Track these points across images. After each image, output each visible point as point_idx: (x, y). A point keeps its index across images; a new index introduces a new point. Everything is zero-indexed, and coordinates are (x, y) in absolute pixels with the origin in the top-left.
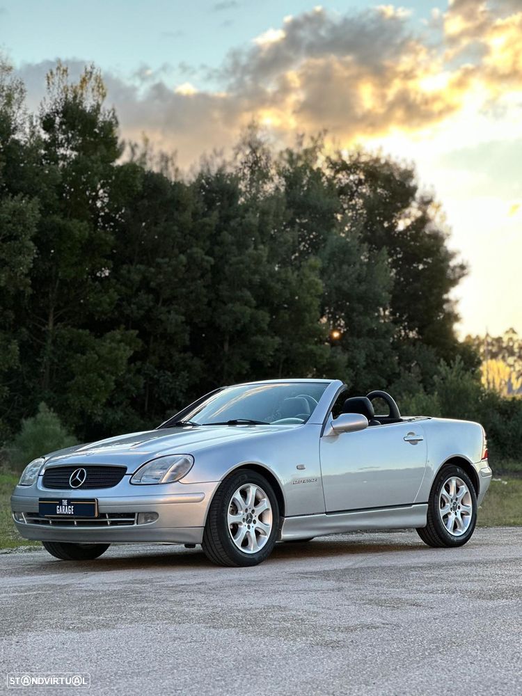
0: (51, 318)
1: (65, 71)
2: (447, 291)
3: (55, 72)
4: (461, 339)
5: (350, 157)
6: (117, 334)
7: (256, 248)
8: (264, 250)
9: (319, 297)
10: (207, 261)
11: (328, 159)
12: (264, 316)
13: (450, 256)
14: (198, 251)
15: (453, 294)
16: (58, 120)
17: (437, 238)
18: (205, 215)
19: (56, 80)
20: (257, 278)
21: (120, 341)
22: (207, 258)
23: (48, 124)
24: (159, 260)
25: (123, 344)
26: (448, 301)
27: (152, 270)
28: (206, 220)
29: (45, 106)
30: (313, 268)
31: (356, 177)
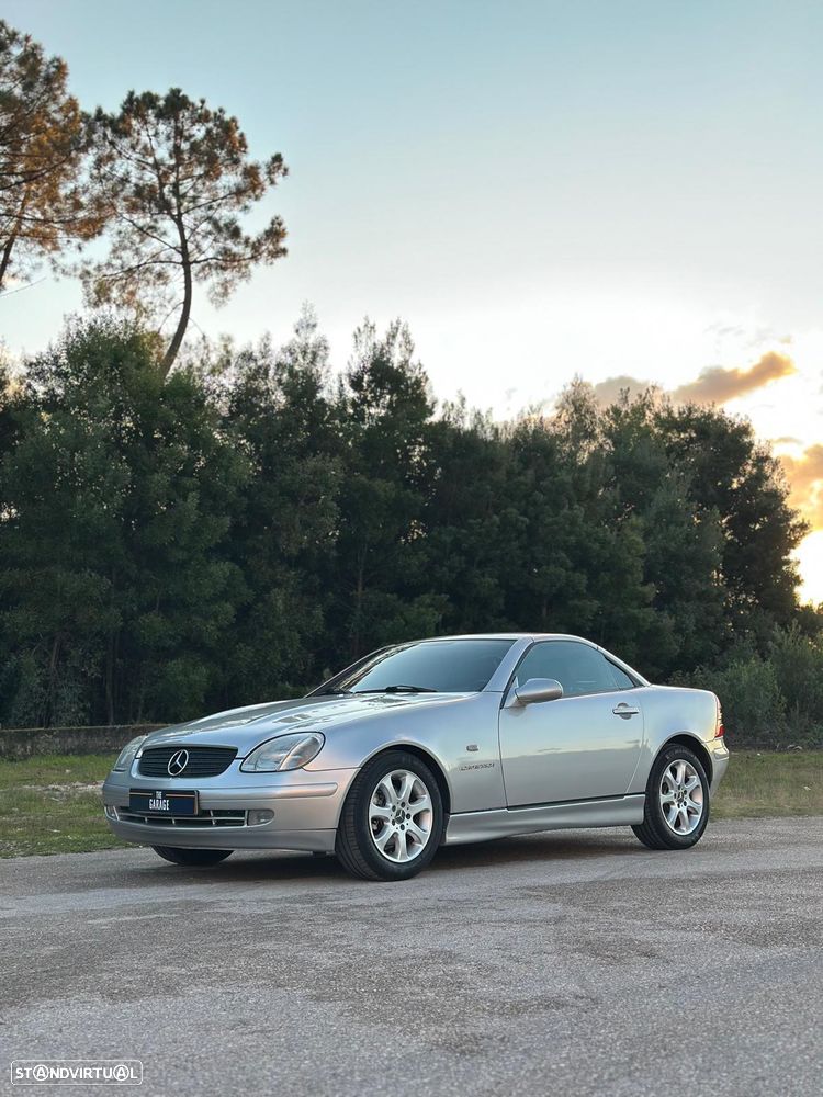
0: (360, 583)
1: (372, 328)
2: (787, 553)
3: (362, 330)
4: (803, 602)
5: (680, 413)
6: (427, 599)
7: (571, 508)
8: (579, 511)
9: (641, 557)
10: (523, 522)
11: (657, 416)
12: (581, 579)
13: (789, 515)
14: (513, 511)
15: (793, 555)
16: (366, 378)
17: (776, 497)
18: (520, 474)
19: (363, 338)
20: (572, 539)
21: (430, 606)
22: (522, 518)
23: (356, 383)
24: (471, 521)
25: (431, 609)
26: (788, 562)
27: (464, 531)
28: (522, 478)
29: (352, 365)
30: (633, 528)
31: (687, 435)
